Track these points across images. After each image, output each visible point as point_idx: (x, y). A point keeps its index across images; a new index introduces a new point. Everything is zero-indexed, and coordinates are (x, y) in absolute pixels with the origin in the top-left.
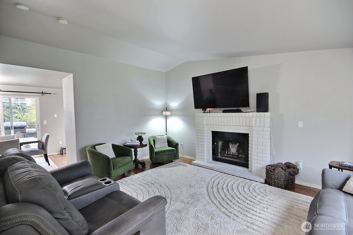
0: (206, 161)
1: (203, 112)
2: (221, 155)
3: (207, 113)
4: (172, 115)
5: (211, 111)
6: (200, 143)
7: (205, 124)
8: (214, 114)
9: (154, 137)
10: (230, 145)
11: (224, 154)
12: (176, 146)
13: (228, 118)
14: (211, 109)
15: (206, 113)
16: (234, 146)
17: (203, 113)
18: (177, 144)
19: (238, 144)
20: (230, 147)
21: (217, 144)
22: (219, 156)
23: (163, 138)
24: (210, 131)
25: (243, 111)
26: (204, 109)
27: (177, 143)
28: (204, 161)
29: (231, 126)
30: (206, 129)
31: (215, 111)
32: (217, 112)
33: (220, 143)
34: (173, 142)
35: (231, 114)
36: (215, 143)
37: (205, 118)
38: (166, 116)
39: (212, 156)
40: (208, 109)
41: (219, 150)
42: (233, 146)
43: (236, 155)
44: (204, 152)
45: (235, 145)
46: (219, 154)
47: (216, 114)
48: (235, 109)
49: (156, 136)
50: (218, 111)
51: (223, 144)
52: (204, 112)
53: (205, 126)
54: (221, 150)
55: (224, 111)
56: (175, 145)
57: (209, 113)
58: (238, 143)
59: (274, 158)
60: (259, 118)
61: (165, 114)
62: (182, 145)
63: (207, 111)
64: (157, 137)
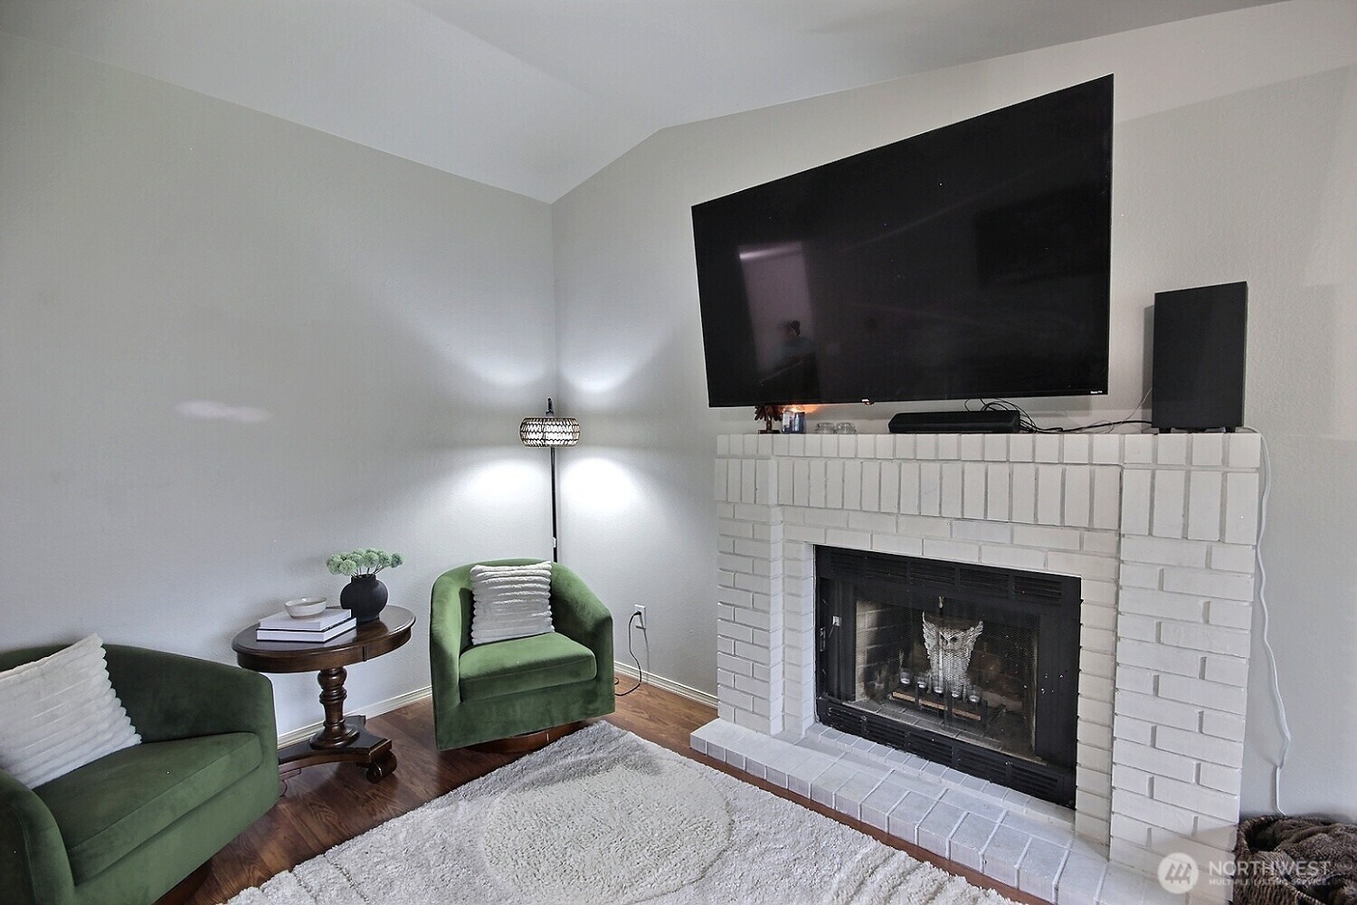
0: (776, 726)
1: (762, 424)
2: (869, 691)
3: (789, 431)
4: (581, 442)
5: (809, 424)
6: (741, 615)
7: (773, 500)
8: (829, 439)
9: (466, 573)
10: (929, 631)
11: (888, 690)
12: (597, 633)
13: (924, 465)
14: (809, 408)
15: (777, 432)
16: (954, 640)
17: (762, 432)
18: (606, 622)
19: (975, 632)
20: (929, 642)
21: (843, 622)
22: (860, 698)
23: (523, 582)
24: (803, 546)
25: (1039, 422)
26: (769, 409)
27: (603, 614)
28: (767, 732)
29: (945, 521)
30: (777, 533)
31: (835, 423)
32: (852, 431)
33: (865, 620)
34: (583, 608)
35: (948, 442)
36: (836, 620)
37: (773, 463)
38: (553, 449)
39: (817, 696)
40: (795, 409)
41: (861, 660)
42: (948, 636)
43: (969, 702)
44: (768, 675)
45: (960, 635)
46: (860, 689)
47: (846, 439)
48: (975, 405)
49: (481, 571)
50: (857, 424)
51: (880, 621)
52: (769, 430)
53: (776, 514)
54: (873, 657)
55: (901, 425)
56: (589, 624)
57: (802, 431)
58: (980, 626)
59: (1270, 761)
60: (1181, 475)
61: (540, 436)
62: (640, 613)
63: (786, 422)
64: (490, 577)
